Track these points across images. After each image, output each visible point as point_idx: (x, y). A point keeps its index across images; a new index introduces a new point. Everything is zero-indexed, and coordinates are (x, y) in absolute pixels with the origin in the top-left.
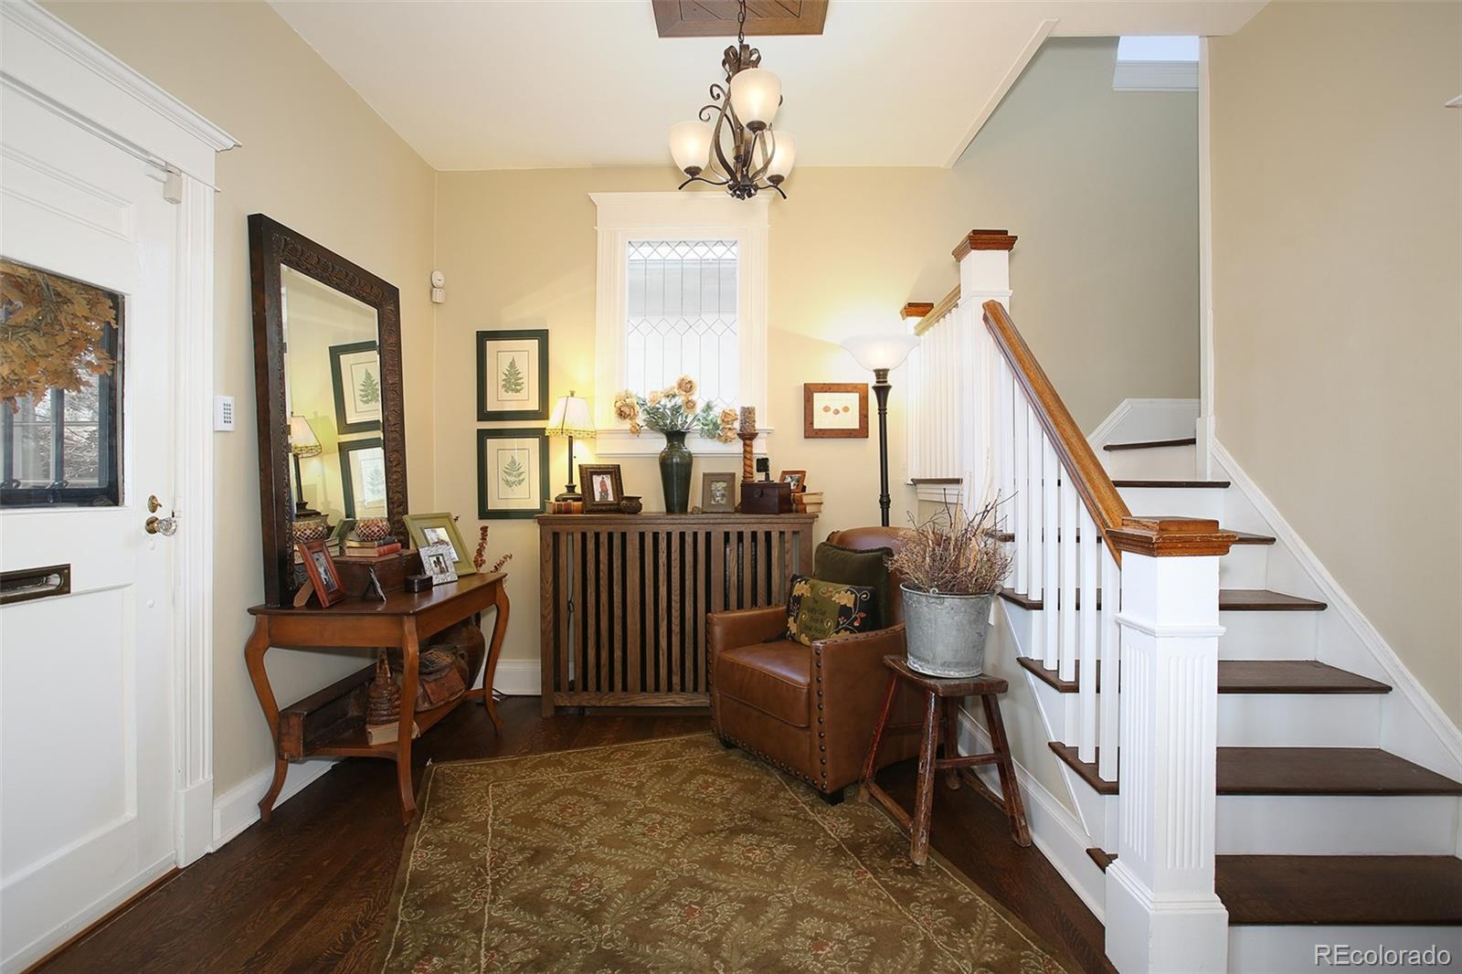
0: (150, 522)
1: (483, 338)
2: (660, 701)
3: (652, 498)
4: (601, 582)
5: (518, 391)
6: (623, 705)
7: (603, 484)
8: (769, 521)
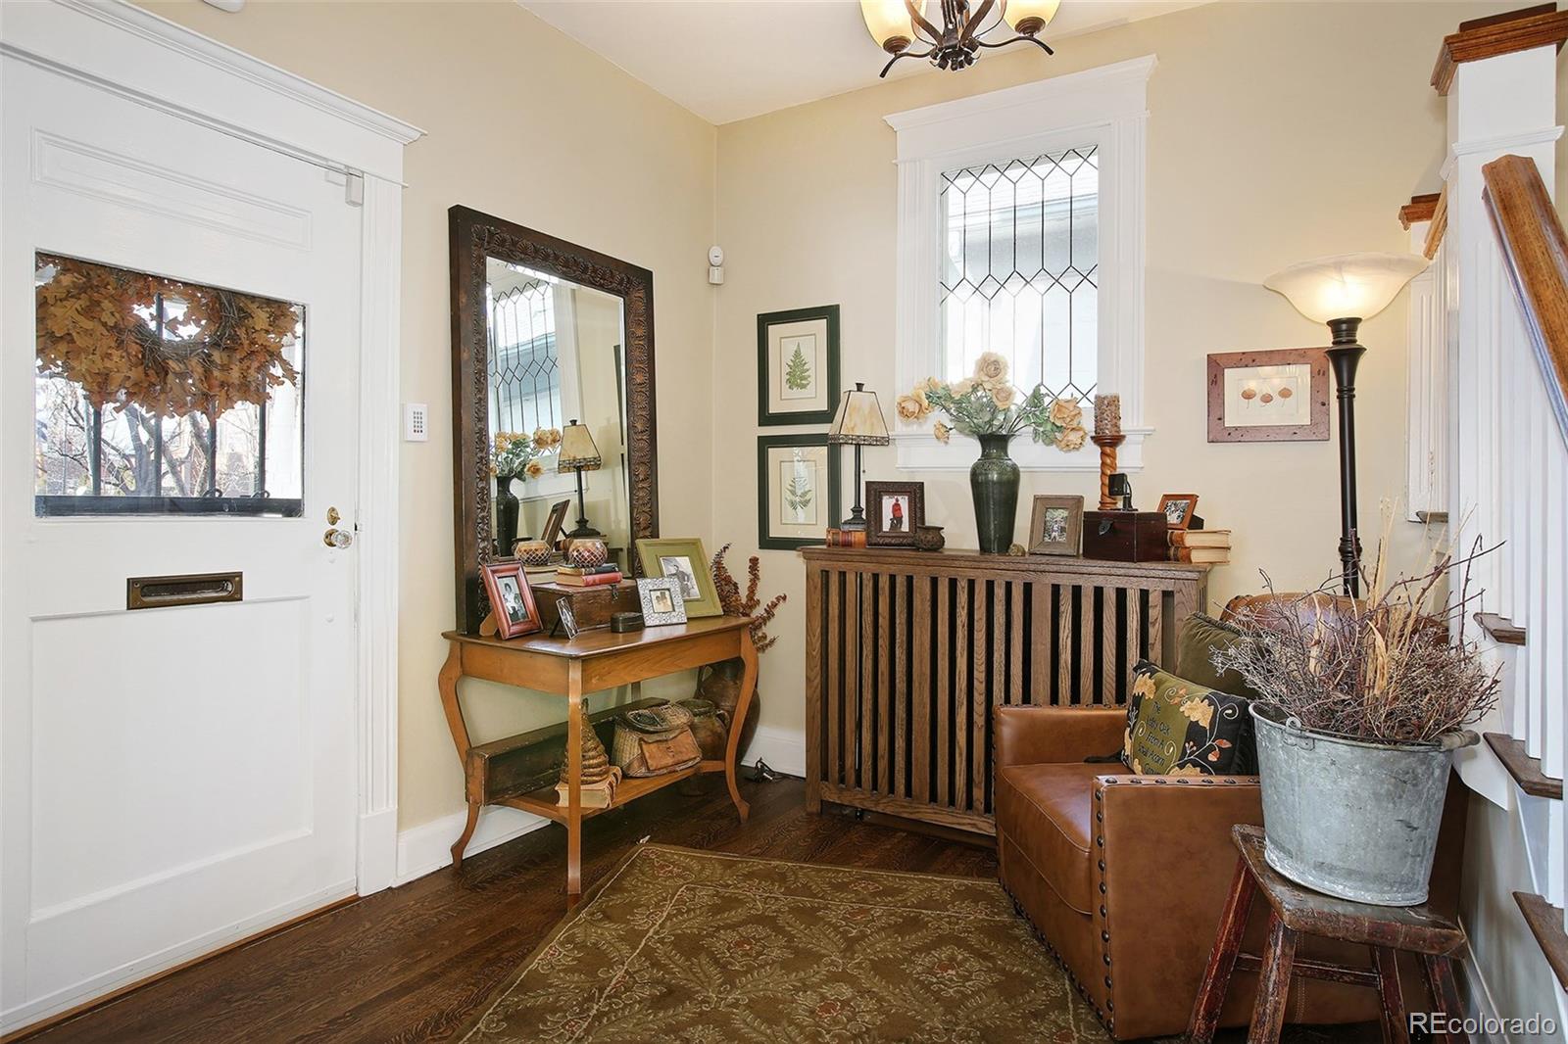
0: (329, 535)
1: (765, 321)
2: (955, 820)
3: (960, 531)
4: (880, 642)
5: (804, 386)
6: (905, 815)
7: (896, 508)
8: (1122, 571)
